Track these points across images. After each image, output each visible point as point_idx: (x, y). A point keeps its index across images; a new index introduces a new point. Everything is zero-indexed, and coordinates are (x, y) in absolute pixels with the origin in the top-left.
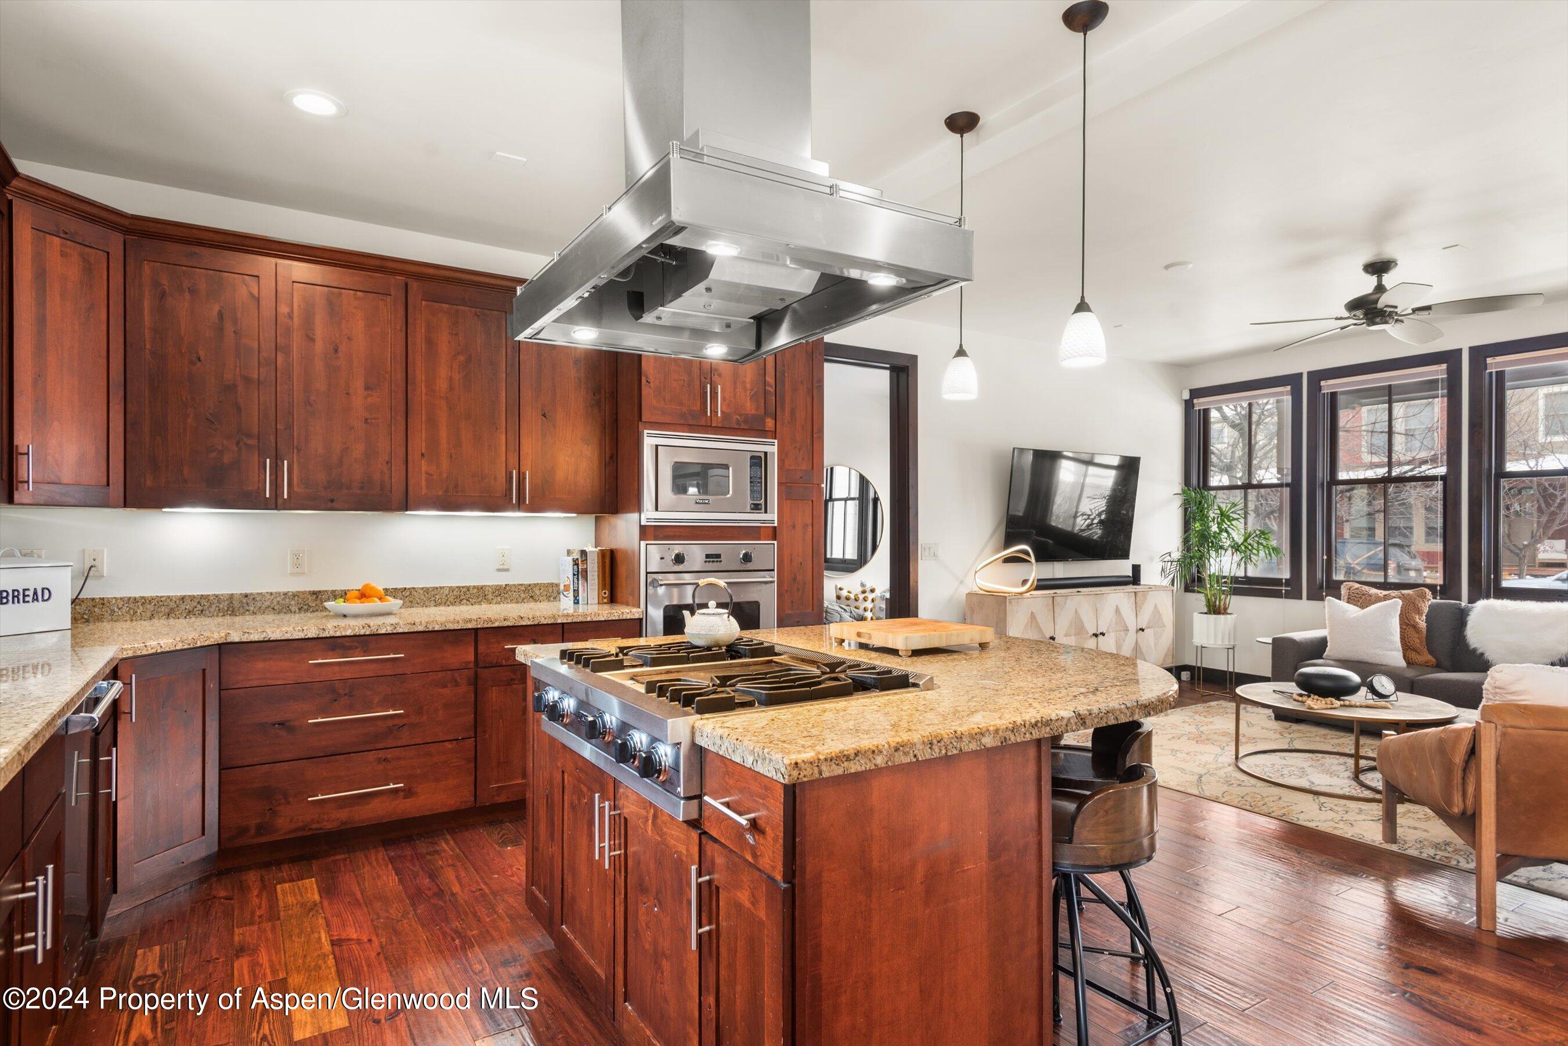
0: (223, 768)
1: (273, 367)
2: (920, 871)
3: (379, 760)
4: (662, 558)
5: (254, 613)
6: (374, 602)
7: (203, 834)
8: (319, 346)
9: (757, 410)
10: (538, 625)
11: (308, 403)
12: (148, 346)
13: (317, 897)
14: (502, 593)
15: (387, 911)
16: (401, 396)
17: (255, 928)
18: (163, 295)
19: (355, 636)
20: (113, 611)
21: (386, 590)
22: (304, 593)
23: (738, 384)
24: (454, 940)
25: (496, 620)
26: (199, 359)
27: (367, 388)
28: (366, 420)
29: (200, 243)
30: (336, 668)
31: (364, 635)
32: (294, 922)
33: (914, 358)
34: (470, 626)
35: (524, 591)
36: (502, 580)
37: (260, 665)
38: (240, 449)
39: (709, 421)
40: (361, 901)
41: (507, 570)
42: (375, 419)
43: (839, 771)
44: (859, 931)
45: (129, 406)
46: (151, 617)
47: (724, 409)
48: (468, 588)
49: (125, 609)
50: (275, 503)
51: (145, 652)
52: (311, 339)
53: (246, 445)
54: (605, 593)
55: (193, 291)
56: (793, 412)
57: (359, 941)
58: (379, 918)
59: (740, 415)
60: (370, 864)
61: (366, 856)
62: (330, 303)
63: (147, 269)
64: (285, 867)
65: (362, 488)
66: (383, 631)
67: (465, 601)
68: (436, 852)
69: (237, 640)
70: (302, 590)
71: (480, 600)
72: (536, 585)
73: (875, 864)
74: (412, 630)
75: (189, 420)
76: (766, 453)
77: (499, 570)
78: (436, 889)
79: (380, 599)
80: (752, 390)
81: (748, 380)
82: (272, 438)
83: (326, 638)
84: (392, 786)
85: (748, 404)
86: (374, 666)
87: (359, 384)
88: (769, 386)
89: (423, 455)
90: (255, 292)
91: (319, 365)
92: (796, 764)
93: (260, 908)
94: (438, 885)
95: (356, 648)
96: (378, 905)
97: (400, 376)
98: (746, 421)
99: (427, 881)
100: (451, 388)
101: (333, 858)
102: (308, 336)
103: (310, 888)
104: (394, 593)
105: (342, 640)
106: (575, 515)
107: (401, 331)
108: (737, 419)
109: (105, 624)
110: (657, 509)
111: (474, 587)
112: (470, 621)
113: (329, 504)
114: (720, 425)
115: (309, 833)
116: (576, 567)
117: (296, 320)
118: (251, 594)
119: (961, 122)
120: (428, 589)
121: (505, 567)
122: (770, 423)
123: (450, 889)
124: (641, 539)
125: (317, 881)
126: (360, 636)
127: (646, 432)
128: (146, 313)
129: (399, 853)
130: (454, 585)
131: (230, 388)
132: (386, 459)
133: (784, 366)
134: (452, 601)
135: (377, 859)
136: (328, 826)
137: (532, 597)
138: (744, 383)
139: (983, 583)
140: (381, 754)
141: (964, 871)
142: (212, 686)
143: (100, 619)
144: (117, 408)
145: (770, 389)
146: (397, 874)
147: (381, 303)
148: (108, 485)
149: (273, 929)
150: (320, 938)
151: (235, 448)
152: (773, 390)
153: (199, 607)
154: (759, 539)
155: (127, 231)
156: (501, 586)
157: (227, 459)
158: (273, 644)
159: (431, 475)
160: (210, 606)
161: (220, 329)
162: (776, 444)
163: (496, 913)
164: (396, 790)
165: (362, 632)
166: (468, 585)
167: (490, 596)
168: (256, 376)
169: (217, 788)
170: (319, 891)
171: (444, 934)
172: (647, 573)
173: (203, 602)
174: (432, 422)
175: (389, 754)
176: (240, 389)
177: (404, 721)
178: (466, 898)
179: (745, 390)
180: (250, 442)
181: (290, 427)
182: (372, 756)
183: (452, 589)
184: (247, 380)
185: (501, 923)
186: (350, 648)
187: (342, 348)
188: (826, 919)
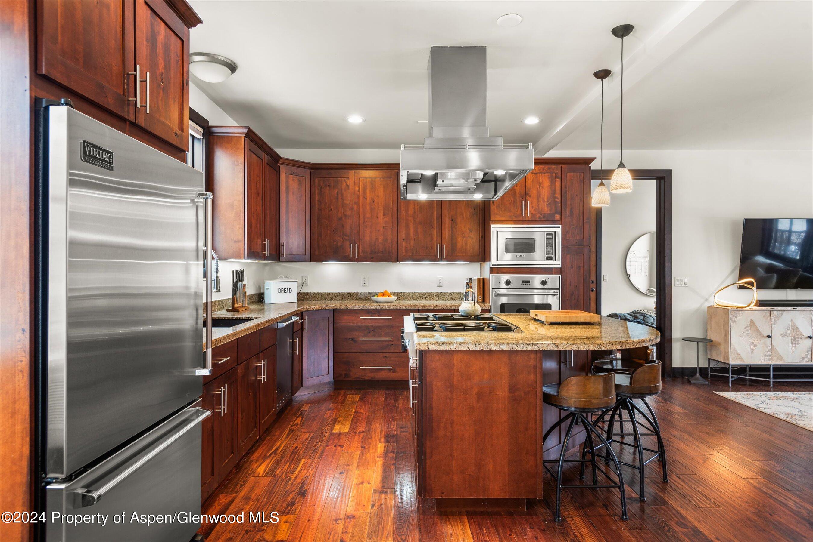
0: (335, 352)
1: (353, 210)
2: (475, 390)
3: (384, 357)
4: (500, 282)
5: (351, 300)
6: (386, 297)
7: (329, 374)
8: (368, 201)
9: (551, 211)
10: (443, 309)
11: (364, 222)
12: (317, 207)
13: (358, 400)
14: (439, 296)
15: (375, 407)
16: (396, 216)
17: (336, 405)
18: (321, 188)
19: (375, 309)
20: (310, 297)
21: (391, 293)
22: (366, 293)
23: (540, 200)
24: (390, 418)
25: (426, 306)
26: (331, 210)
27: (384, 215)
28: (384, 227)
29: (332, 169)
30: (369, 321)
31: (378, 309)
32: (348, 405)
33: (670, 171)
34: (416, 308)
35: (448, 296)
36: (439, 290)
37: (346, 317)
38: (343, 241)
39: (524, 218)
40: (370, 403)
41: (441, 286)
42: (387, 226)
43: (435, 348)
44: (448, 404)
45: (312, 228)
46: (321, 300)
47: (533, 212)
48: (425, 294)
49: (313, 297)
50: (353, 260)
51: (310, 309)
52: (365, 198)
53: (345, 239)
54: (480, 298)
55: (330, 186)
56: (571, 210)
57: (362, 413)
58: (372, 408)
59: (541, 214)
60: (379, 394)
61: (379, 392)
62: (372, 184)
63: (317, 181)
64: (353, 391)
65: (382, 253)
66: (385, 308)
67: (424, 299)
68: (402, 394)
69: (338, 308)
70: (366, 292)
71: (430, 298)
72: (453, 293)
73: (455, 383)
74: (395, 308)
75: (329, 231)
76: (555, 232)
77: (438, 286)
78: (394, 404)
79: (389, 296)
80: (547, 202)
81: (546, 197)
82: (353, 236)
83: (366, 309)
84: (388, 367)
85: (546, 208)
86: (382, 321)
87: (381, 214)
88: (558, 199)
89: (404, 239)
90: (348, 184)
91: (368, 208)
92: (419, 343)
93: (341, 400)
94: (395, 403)
95: (376, 313)
96: (374, 405)
97: (395, 209)
98: (544, 217)
99: (393, 402)
100: (414, 212)
101: (368, 390)
102: (364, 197)
103: (357, 397)
104: (394, 294)
105: (371, 310)
106: (468, 263)
107: (396, 191)
108: (539, 217)
109: (308, 301)
110: (497, 260)
111: (428, 293)
112: (416, 306)
113: (372, 260)
114: (530, 220)
115: (361, 380)
116: (468, 285)
117: (361, 192)
118: (350, 293)
119: (602, 74)
120: (410, 293)
121: (440, 285)
122: (558, 217)
123: (399, 405)
124: (490, 274)
125: (360, 396)
126: (377, 309)
127: (492, 225)
128: (317, 195)
129: (390, 392)
130: (420, 292)
131: (340, 219)
132: (391, 242)
133: (566, 188)
134: (419, 298)
135: (381, 393)
136: (367, 378)
137: (451, 298)
138: (543, 199)
139: (721, 301)
140: (385, 355)
141: (496, 394)
142: (331, 323)
143: (306, 300)
144: (308, 228)
145: (558, 200)
146: (385, 398)
147: (389, 181)
148: (306, 254)
149: (341, 405)
150: (352, 410)
151: (342, 240)
152: (559, 201)
153: (334, 297)
154: (553, 274)
155: (312, 169)
156: (439, 293)
157: (339, 244)
158: (349, 310)
159: (407, 247)
160: (337, 297)
161: (337, 198)
162: (561, 227)
163: (408, 414)
164: (389, 369)
165: (378, 308)
166: (425, 292)
167: (434, 297)
168: (348, 214)
169: (333, 359)
170: (359, 399)
171: (388, 416)
172: (492, 289)
173: (336, 295)
174: (407, 226)
175: (387, 355)
176: (343, 219)
177: (391, 343)
178: (402, 408)
179: (544, 202)
180: (346, 238)
181: (358, 232)
182: (381, 355)
183: (419, 294)
184: (345, 215)
185: (408, 418)
186: (374, 313)
187: (376, 201)
188: (434, 397)
